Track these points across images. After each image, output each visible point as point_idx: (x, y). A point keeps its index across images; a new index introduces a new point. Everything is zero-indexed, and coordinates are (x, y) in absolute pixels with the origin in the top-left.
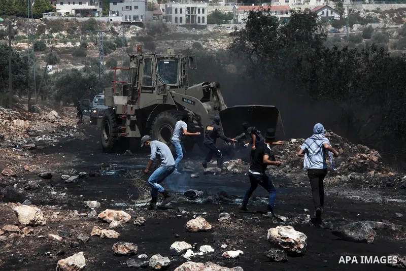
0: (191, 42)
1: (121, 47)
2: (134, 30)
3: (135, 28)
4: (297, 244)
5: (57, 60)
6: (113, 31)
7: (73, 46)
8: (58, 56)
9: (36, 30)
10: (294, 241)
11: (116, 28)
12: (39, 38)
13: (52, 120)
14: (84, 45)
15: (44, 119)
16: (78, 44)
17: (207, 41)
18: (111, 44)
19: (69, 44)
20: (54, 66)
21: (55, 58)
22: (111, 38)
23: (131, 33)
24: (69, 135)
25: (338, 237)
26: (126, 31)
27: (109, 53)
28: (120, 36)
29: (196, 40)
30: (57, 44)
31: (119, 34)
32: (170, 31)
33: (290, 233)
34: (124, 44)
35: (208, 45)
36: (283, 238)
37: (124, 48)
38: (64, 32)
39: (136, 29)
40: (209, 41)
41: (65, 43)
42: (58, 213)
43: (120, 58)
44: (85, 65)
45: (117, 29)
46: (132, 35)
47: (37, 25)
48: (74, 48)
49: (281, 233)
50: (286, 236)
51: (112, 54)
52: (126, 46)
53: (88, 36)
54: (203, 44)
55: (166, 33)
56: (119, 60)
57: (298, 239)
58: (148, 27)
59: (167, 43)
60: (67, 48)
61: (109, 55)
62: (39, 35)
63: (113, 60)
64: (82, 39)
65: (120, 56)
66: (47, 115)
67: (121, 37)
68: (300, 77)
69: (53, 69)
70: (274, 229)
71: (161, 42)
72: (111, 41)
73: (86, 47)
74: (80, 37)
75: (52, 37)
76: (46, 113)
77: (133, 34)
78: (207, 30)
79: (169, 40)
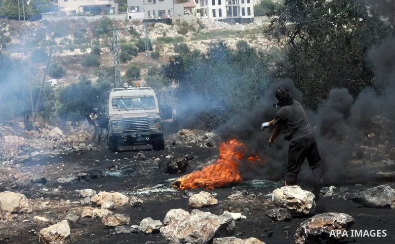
0: (234, 41)
1: (144, 51)
2: (161, 28)
3: (160, 26)
4: (304, 204)
5: (62, 73)
6: (132, 32)
7: (82, 54)
8: (64, 67)
9: (34, 35)
10: (301, 201)
11: (136, 27)
12: (38, 46)
13: (54, 137)
14: (97, 51)
15: (44, 137)
16: (89, 51)
17: (254, 38)
18: (131, 49)
19: (78, 51)
20: (59, 80)
21: (61, 69)
22: (132, 41)
23: (156, 33)
24: (73, 148)
25: (359, 205)
26: (150, 30)
27: (130, 60)
28: (142, 37)
29: (240, 37)
30: (61, 52)
31: (141, 35)
32: (207, 28)
33: (297, 193)
34: (148, 48)
35: (256, 43)
36: (288, 199)
37: (148, 53)
38: (70, 36)
39: (162, 27)
40: (257, 38)
41: (72, 50)
42: (47, 203)
43: (143, 66)
44: (99, 76)
45: (138, 29)
46: (158, 36)
47: (35, 29)
48: (84, 56)
49: (286, 193)
50: (292, 195)
51: (132, 61)
52: (151, 49)
53: (101, 40)
54: (251, 42)
55: (202, 30)
56: (143, 68)
57: (305, 198)
58: (178, 24)
59: (204, 43)
60: (75, 56)
61: (129, 62)
62: (38, 41)
63: (135, 68)
64: (93, 44)
65: (144, 63)
66: (48, 133)
67: (144, 39)
68: (350, 58)
69: (58, 83)
70: (278, 189)
71: (196, 43)
72: (131, 45)
73: (99, 54)
74: (92, 41)
75: (55, 43)
76: (48, 130)
77: (159, 34)
78: (255, 24)
79: (206, 39)
